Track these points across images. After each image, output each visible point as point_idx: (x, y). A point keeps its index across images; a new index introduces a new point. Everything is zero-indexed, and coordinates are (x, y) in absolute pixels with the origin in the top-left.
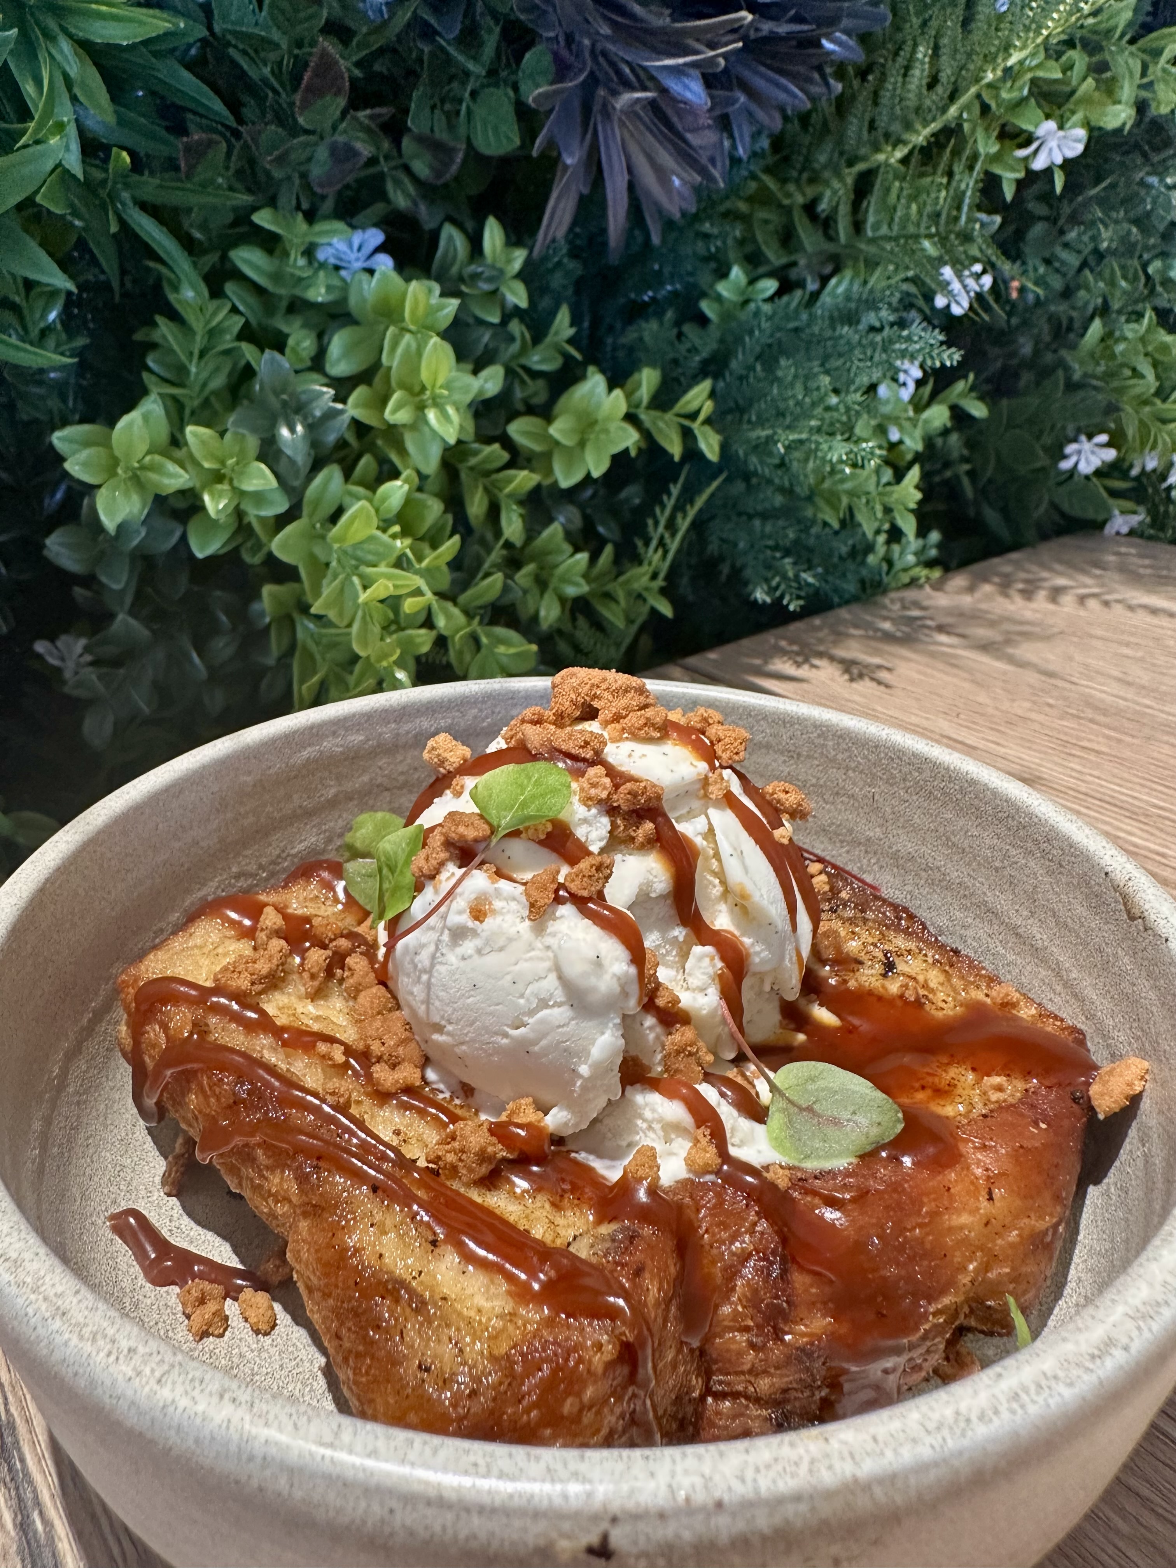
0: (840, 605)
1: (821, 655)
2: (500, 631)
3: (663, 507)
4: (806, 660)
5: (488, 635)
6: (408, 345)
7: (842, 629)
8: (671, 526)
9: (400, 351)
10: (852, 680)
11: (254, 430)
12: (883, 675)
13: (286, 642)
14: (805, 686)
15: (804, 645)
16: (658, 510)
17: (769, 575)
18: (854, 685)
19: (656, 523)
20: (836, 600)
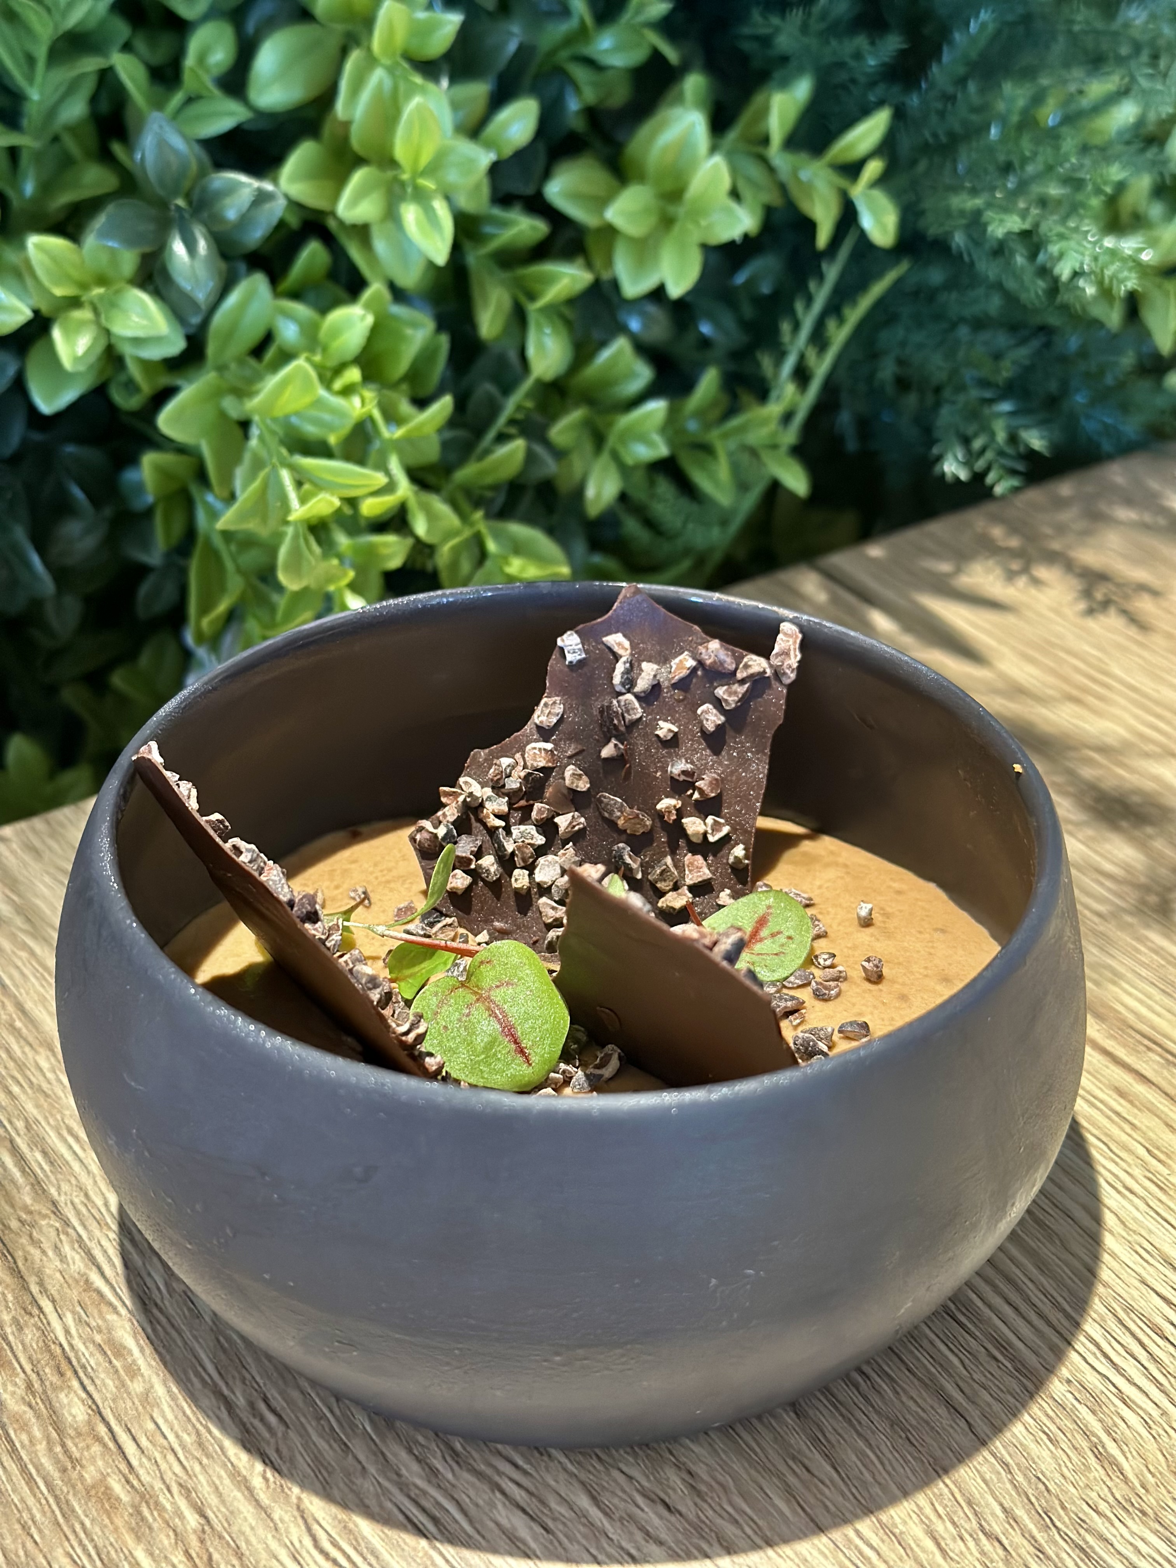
0: (1110, 457)
1: (1052, 558)
2: (518, 529)
3: (809, 300)
4: (1025, 570)
5: (497, 536)
6: (380, 84)
7: (1103, 507)
8: (819, 338)
9: (365, 96)
10: (1090, 612)
11: (130, 242)
12: (1144, 605)
13: (178, 528)
14: (1010, 619)
15: (1031, 536)
16: (799, 306)
17: (970, 430)
18: (1091, 624)
19: (796, 326)
20: (1107, 446)
